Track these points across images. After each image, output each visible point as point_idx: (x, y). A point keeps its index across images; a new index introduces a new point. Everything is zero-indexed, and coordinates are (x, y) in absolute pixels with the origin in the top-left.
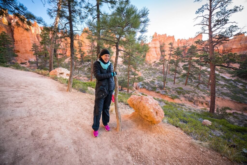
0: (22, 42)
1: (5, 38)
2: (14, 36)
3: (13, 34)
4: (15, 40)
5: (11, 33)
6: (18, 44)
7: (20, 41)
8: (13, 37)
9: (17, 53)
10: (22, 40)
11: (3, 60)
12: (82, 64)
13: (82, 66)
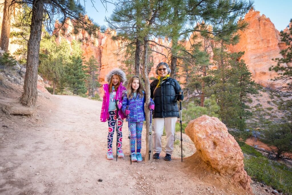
0: (108, 66)
1: (92, 64)
2: (102, 59)
3: (101, 57)
4: (102, 65)
5: (99, 56)
6: (104, 69)
7: (106, 65)
8: (100, 60)
9: (101, 82)
10: (109, 63)
11: (84, 89)
12: (188, 94)
13: (188, 98)
